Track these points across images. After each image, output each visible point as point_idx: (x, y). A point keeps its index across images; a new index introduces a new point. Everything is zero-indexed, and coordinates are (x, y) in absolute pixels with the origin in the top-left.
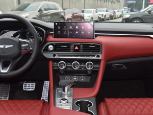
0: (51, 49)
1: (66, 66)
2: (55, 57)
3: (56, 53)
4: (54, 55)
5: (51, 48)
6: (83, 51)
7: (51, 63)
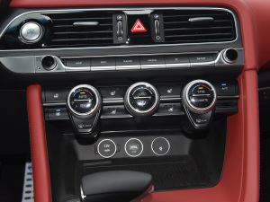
0: (35, 38)
1: (102, 104)
2: (53, 69)
3: (52, 52)
4: (48, 62)
5: (32, 32)
6: (168, 41)
7: (34, 94)
